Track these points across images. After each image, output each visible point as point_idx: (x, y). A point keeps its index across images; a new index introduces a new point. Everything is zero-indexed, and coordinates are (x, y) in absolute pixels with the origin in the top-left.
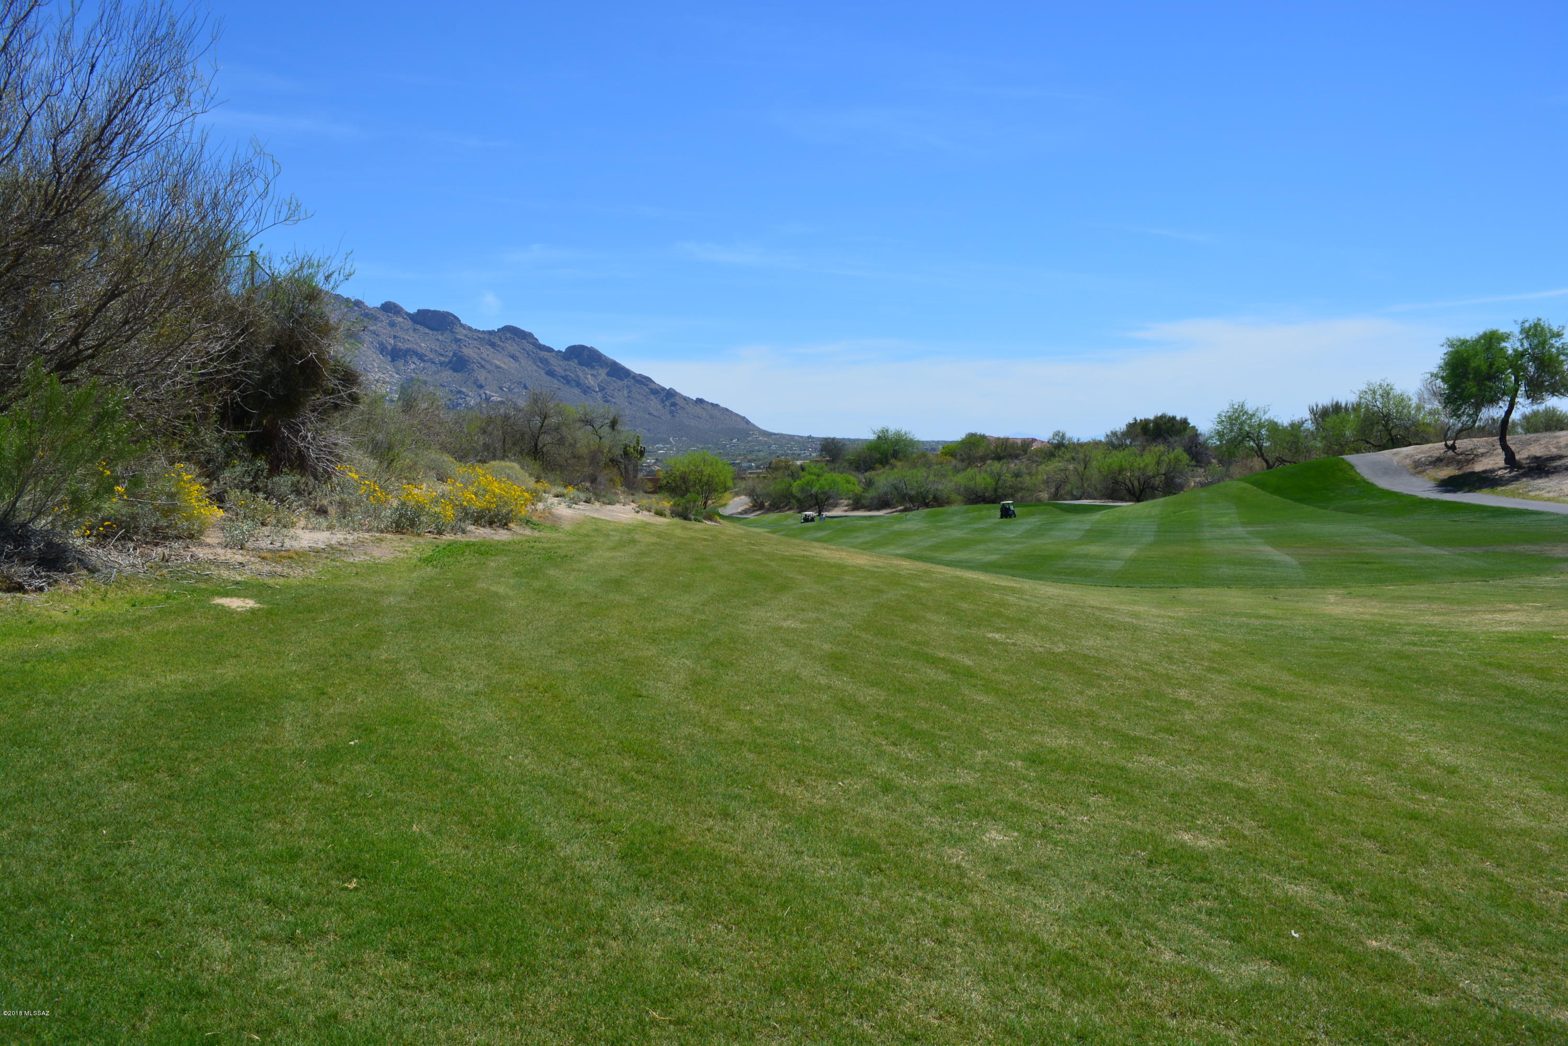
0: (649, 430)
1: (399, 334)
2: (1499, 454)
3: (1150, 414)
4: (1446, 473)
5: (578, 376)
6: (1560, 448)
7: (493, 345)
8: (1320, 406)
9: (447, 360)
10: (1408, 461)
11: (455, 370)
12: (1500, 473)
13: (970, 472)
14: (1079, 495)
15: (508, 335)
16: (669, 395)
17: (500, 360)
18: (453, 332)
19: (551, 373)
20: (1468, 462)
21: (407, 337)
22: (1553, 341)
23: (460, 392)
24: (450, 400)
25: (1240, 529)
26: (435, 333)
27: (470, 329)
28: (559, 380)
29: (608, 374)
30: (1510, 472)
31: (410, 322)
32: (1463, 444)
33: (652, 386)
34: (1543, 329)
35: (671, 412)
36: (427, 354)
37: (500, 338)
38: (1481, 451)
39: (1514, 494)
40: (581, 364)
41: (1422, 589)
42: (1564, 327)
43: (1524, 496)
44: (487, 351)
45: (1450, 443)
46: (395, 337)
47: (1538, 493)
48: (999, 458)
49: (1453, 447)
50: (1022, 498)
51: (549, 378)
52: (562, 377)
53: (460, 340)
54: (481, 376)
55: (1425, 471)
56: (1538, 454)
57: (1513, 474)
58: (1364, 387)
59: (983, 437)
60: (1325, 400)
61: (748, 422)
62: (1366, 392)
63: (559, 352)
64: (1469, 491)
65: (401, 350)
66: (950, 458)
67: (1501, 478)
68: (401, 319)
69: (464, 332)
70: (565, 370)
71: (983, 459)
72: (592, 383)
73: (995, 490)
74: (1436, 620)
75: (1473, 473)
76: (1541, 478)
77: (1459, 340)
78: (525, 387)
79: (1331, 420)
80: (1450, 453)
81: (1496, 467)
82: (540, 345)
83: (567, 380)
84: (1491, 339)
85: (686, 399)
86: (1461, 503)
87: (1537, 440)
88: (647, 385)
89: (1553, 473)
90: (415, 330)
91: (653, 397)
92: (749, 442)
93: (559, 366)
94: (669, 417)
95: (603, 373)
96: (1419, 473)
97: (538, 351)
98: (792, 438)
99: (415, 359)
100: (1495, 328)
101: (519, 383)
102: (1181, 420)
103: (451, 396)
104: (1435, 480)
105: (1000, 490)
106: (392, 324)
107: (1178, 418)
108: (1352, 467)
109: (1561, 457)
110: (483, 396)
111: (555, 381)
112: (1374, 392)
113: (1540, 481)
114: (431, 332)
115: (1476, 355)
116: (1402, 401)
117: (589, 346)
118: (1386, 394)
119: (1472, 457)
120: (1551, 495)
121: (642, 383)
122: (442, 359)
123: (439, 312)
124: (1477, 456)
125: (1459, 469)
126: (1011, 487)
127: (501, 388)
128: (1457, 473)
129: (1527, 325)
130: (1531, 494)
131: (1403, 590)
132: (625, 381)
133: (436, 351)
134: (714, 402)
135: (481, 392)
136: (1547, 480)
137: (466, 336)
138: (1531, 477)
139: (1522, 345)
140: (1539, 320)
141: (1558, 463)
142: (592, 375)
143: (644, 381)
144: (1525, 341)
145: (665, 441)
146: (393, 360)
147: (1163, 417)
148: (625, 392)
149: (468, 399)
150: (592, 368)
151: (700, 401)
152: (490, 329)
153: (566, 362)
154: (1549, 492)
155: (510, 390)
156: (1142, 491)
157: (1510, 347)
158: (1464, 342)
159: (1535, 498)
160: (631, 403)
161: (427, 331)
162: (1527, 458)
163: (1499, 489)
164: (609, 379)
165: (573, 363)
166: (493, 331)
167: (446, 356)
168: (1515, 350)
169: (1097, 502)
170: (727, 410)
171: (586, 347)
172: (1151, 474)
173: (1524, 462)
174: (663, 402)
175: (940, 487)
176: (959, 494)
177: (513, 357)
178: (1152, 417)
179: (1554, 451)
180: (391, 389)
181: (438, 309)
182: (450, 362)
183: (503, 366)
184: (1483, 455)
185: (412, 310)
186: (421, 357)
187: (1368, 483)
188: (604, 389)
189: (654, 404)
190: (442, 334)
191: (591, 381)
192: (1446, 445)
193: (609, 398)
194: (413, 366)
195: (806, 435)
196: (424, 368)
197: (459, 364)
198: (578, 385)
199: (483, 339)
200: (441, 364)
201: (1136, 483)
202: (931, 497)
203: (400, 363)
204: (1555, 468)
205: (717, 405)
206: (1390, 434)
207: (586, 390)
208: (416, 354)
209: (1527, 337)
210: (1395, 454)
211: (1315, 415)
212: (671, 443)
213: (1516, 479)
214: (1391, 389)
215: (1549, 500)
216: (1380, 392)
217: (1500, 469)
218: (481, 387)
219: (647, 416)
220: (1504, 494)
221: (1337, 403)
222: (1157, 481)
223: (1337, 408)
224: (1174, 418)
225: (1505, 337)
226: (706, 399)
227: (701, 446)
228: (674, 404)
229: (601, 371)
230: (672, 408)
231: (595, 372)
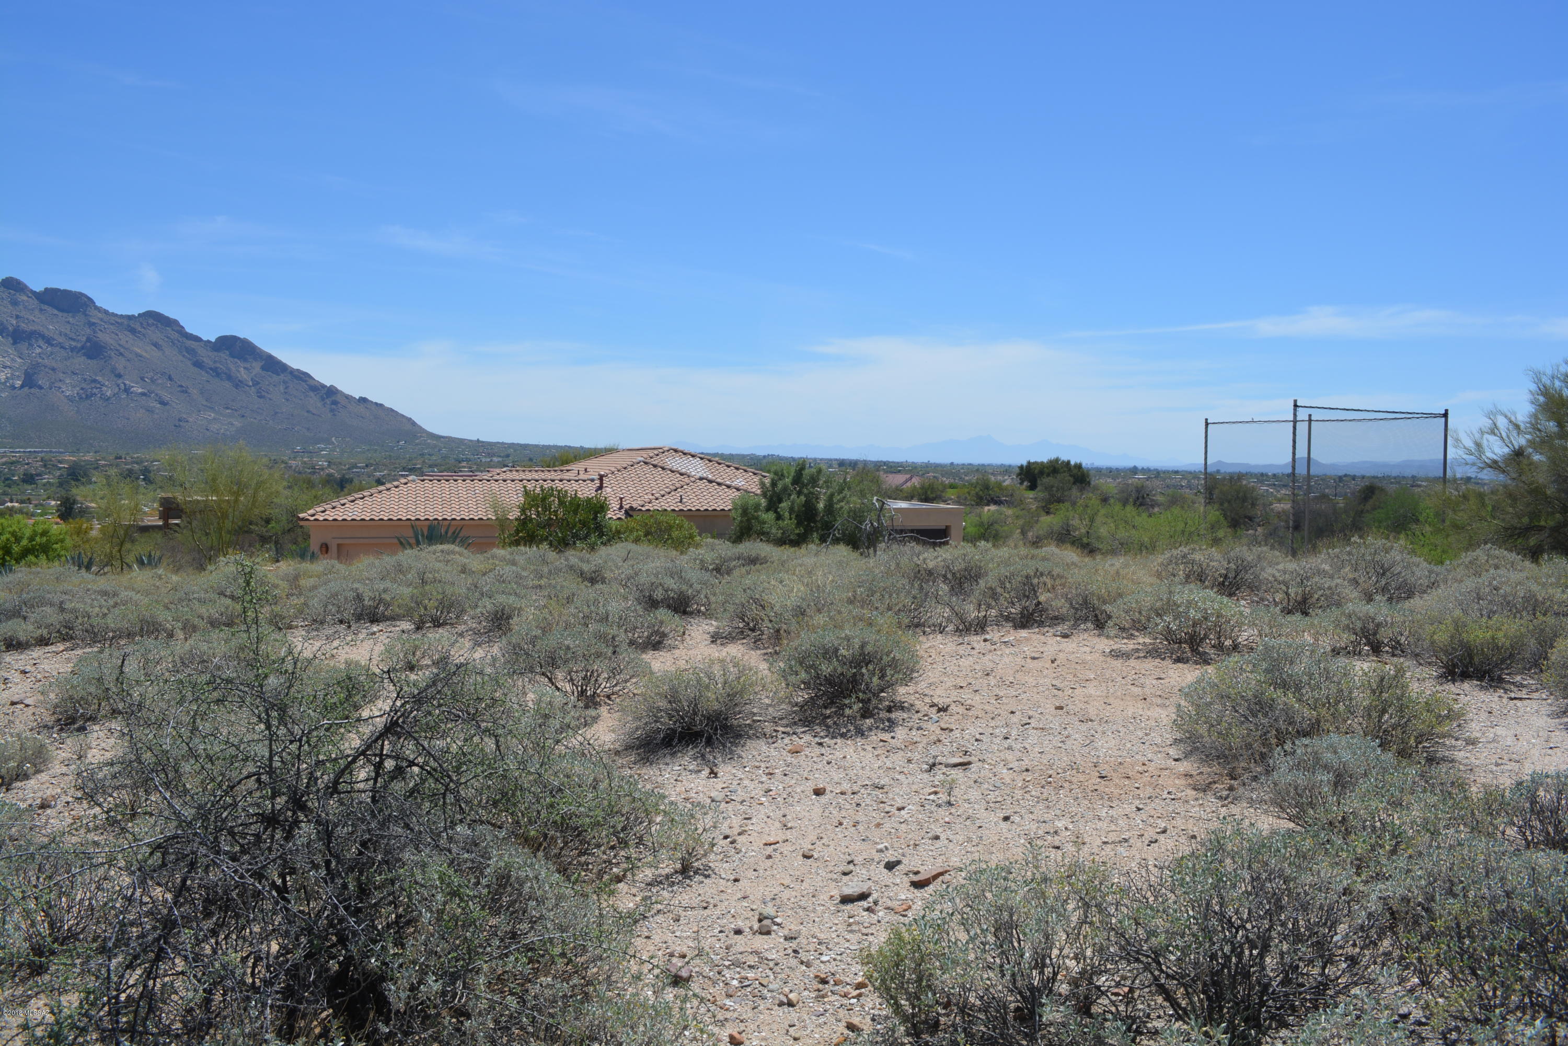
0: (308, 429)
1: (21, 314)
5: (229, 369)
7: (133, 331)
9: (79, 345)
11: (90, 357)
15: (151, 321)
16: (331, 392)
17: (140, 348)
18: (86, 315)
19: (198, 364)
21: (31, 318)
23: (95, 381)
24: (82, 389)
26: (65, 315)
27: (106, 312)
28: (207, 372)
29: (263, 368)
31: (36, 302)
33: (311, 382)
35: (332, 410)
36: (56, 337)
37: (141, 324)
40: (232, 355)
44: (126, 338)
46: (17, 317)
51: (197, 370)
52: (211, 369)
53: (94, 324)
54: (120, 364)
61: (414, 424)
63: (209, 342)
65: (24, 332)
68: (25, 298)
69: (100, 315)
70: (215, 362)
72: (245, 376)
78: (170, 378)
82: (187, 333)
83: (216, 373)
85: (348, 398)
88: (305, 381)
90: (41, 310)
91: (312, 394)
92: (417, 445)
93: (207, 357)
94: (330, 415)
95: (257, 367)
97: (185, 340)
98: (461, 441)
99: (41, 343)
101: (163, 374)
103: (84, 385)
106: (15, 303)
110: (122, 386)
111: (203, 373)
114: (60, 314)
117: (242, 337)
121: (301, 379)
122: (74, 344)
123: (70, 292)
127: (142, 379)
132: (282, 377)
133: (66, 335)
134: (379, 402)
135: (120, 381)
137: (101, 320)
142: (245, 368)
143: (302, 377)
145: (328, 441)
146: (15, 343)
148: (282, 388)
149: (104, 388)
150: (245, 360)
151: (363, 400)
152: (130, 314)
153: (216, 353)
155: (153, 381)
160: (288, 400)
161: (56, 312)
164: (263, 373)
165: (224, 355)
166: (133, 316)
167: (78, 341)
170: (392, 410)
171: (239, 338)
174: (323, 399)
177: (156, 345)
180: (12, 374)
181: (69, 289)
182: (83, 348)
183: (144, 354)
185: (38, 287)
186: (49, 341)
188: (258, 383)
189: (313, 401)
190: (73, 317)
191: (243, 375)
193: (263, 393)
194: (38, 350)
196: (52, 353)
197: (94, 350)
198: (229, 378)
199: (121, 324)
200: (72, 349)
203: (23, 346)
205: (381, 405)
207: (238, 384)
208: (43, 337)
212: (333, 443)
218: (119, 376)
219: (306, 414)
226: (371, 398)
227: (366, 448)
228: (335, 403)
229: (254, 364)
230: (333, 406)
231: (248, 365)
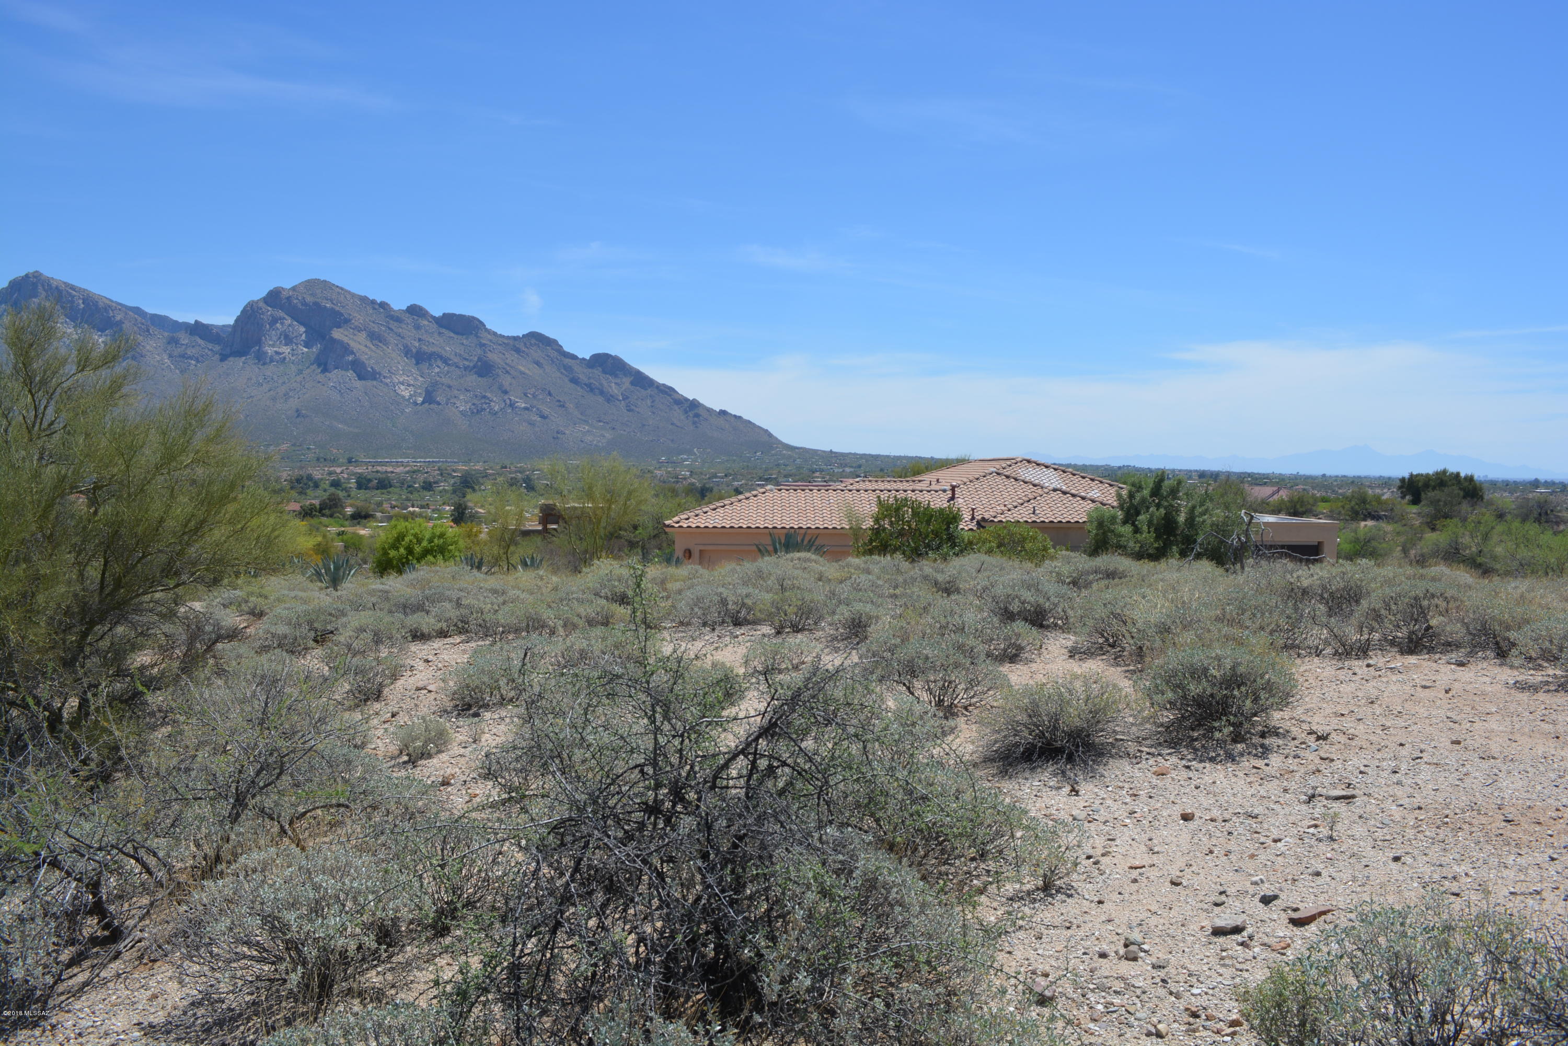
0: (672, 441)
1: (424, 337)
5: (601, 384)
7: (518, 351)
9: (471, 365)
11: (481, 375)
15: (533, 341)
16: (693, 406)
17: (524, 366)
18: (477, 337)
19: (575, 381)
21: (431, 340)
23: (484, 397)
24: (474, 404)
26: (460, 337)
27: (495, 334)
28: (582, 388)
29: (632, 383)
31: (435, 326)
33: (676, 397)
35: (694, 423)
36: (452, 357)
37: (525, 344)
40: (604, 372)
44: (511, 357)
46: (420, 340)
51: (573, 385)
52: (585, 384)
53: (484, 345)
54: (506, 381)
61: (770, 435)
63: (584, 359)
65: (425, 353)
68: (426, 323)
69: (489, 336)
70: (589, 378)
72: (616, 391)
78: (550, 394)
82: (565, 352)
83: (591, 388)
85: (709, 410)
88: (670, 395)
90: (440, 333)
91: (676, 407)
92: (773, 455)
93: (582, 374)
94: (692, 428)
95: (626, 382)
97: (563, 359)
98: (815, 452)
99: (439, 363)
101: (543, 390)
103: (475, 401)
106: (418, 327)
110: (508, 402)
111: (579, 389)
114: (456, 336)
117: (613, 354)
121: (666, 393)
122: (467, 363)
123: (464, 316)
127: (525, 395)
132: (649, 391)
133: (460, 355)
134: (738, 414)
135: (506, 397)
137: (491, 341)
142: (616, 383)
143: (668, 391)
145: (690, 452)
146: (417, 363)
148: (649, 402)
149: (492, 404)
150: (616, 376)
151: (723, 413)
152: (515, 335)
153: (590, 370)
155: (534, 396)
160: (654, 413)
161: (452, 335)
164: (632, 388)
165: (597, 372)
166: (518, 337)
167: (471, 361)
170: (750, 422)
171: (611, 356)
174: (686, 412)
177: (537, 363)
180: (415, 392)
181: (463, 313)
182: (474, 367)
183: (527, 371)
185: (437, 313)
186: (446, 361)
188: (627, 398)
189: (677, 414)
190: (467, 339)
191: (614, 390)
193: (632, 407)
194: (437, 370)
195: (828, 449)
196: (448, 372)
197: (484, 369)
198: (602, 393)
199: (507, 344)
200: (466, 368)
203: (424, 366)
205: (740, 417)
207: (610, 399)
208: (441, 357)
212: (695, 454)
218: (506, 392)
219: (671, 427)
226: (729, 411)
227: (725, 458)
228: (697, 415)
229: (624, 380)
230: (696, 419)
231: (618, 381)
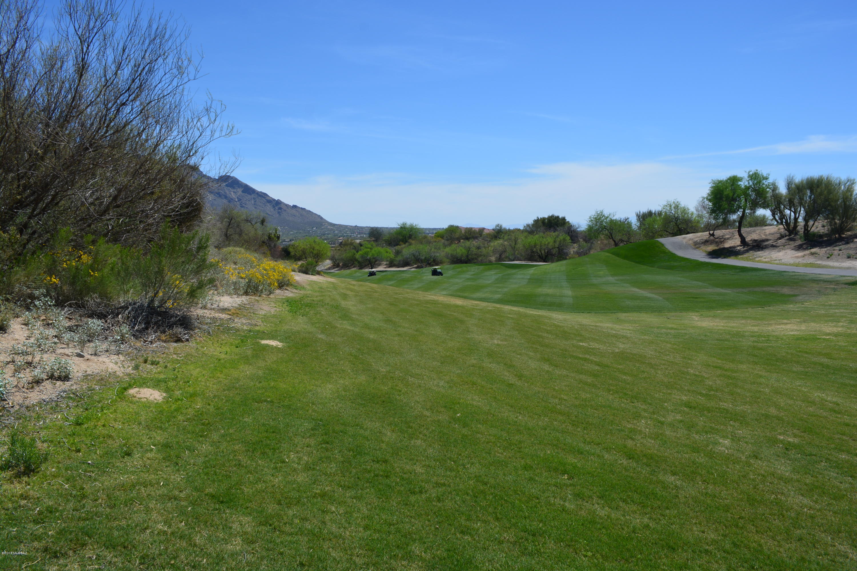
2: (736, 238)
3: (545, 215)
4: (711, 248)
5: (225, 193)
6: (766, 235)
8: (642, 213)
10: (691, 242)
12: (738, 248)
13: (454, 246)
14: (513, 258)
16: (278, 203)
20: (721, 242)
22: (764, 182)
25: (611, 278)
28: (215, 195)
29: (243, 192)
30: (744, 248)
32: (718, 233)
33: (268, 198)
34: (759, 175)
35: (279, 213)
38: (727, 236)
39: (747, 259)
40: (227, 186)
41: (734, 312)
42: (769, 175)
43: (753, 260)
45: (711, 232)
47: (760, 259)
48: (467, 239)
49: (713, 235)
50: (481, 260)
52: (217, 193)
55: (700, 247)
56: (756, 239)
57: (745, 249)
58: (665, 203)
59: (457, 227)
60: (644, 209)
61: (322, 218)
62: (666, 206)
63: (215, 179)
64: (724, 258)
66: (440, 238)
67: (739, 250)
70: (218, 190)
71: (459, 239)
72: (234, 196)
73: (467, 256)
74: (756, 329)
75: (724, 248)
76: (759, 251)
77: (718, 181)
79: (648, 220)
80: (712, 238)
81: (736, 245)
82: (204, 175)
83: (219, 195)
84: (734, 180)
85: (287, 205)
86: (723, 264)
87: (754, 231)
88: (265, 198)
89: (765, 248)
91: (268, 204)
92: (322, 229)
93: (214, 187)
94: (277, 215)
95: (240, 191)
96: (697, 248)
97: (203, 179)
98: (346, 227)
100: (735, 174)
102: (562, 218)
104: (706, 252)
105: (470, 256)
107: (560, 217)
108: (663, 245)
109: (767, 240)
111: (213, 195)
112: (671, 206)
113: (759, 252)
115: (726, 188)
116: (685, 211)
117: (232, 176)
118: (677, 207)
119: (723, 240)
120: (767, 260)
121: (262, 197)
124: (725, 239)
125: (717, 246)
126: (476, 254)
128: (716, 248)
129: (751, 173)
130: (757, 259)
131: (726, 313)
132: (253, 196)
134: (303, 207)
136: (763, 252)
138: (754, 250)
139: (749, 183)
140: (757, 170)
141: (767, 243)
142: (234, 192)
143: (263, 195)
144: (750, 181)
147: (552, 216)
148: (253, 202)
150: (234, 188)
151: (295, 207)
153: (219, 185)
154: (765, 258)
156: (546, 256)
157: (743, 184)
158: (720, 182)
159: (759, 262)
160: (256, 208)
162: (751, 241)
163: (740, 256)
164: (243, 194)
165: (223, 186)
168: (745, 186)
169: (523, 263)
170: (310, 211)
171: (230, 176)
172: (551, 248)
173: (750, 242)
174: (274, 207)
175: (438, 255)
176: (448, 258)
178: (546, 216)
179: (764, 237)
184: (728, 239)
187: (672, 253)
188: (241, 200)
189: (269, 208)
192: (709, 233)
193: (243, 205)
195: (354, 225)
198: (226, 197)
201: (543, 252)
202: (432, 260)
204: (766, 245)
205: (304, 209)
206: (679, 228)
207: (230, 200)
209: (751, 179)
210: (684, 238)
211: (639, 217)
213: (747, 251)
214: (679, 204)
215: (766, 262)
216: (673, 206)
217: (738, 246)
220: (742, 259)
221: (650, 211)
222: (554, 251)
223: (650, 214)
224: (558, 217)
225: (740, 179)
226: (298, 206)
227: (296, 231)
228: (280, 208)
229: (238, 190)
230: (279, 210)
231: (235, 190)
